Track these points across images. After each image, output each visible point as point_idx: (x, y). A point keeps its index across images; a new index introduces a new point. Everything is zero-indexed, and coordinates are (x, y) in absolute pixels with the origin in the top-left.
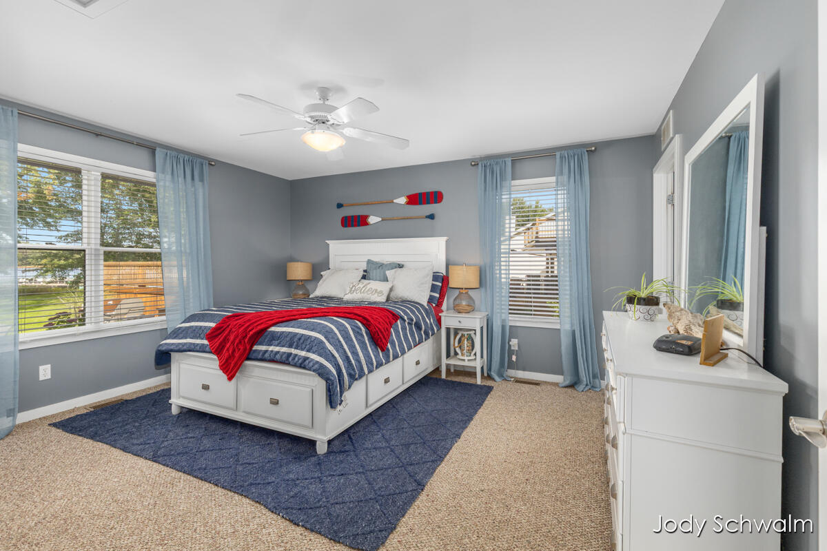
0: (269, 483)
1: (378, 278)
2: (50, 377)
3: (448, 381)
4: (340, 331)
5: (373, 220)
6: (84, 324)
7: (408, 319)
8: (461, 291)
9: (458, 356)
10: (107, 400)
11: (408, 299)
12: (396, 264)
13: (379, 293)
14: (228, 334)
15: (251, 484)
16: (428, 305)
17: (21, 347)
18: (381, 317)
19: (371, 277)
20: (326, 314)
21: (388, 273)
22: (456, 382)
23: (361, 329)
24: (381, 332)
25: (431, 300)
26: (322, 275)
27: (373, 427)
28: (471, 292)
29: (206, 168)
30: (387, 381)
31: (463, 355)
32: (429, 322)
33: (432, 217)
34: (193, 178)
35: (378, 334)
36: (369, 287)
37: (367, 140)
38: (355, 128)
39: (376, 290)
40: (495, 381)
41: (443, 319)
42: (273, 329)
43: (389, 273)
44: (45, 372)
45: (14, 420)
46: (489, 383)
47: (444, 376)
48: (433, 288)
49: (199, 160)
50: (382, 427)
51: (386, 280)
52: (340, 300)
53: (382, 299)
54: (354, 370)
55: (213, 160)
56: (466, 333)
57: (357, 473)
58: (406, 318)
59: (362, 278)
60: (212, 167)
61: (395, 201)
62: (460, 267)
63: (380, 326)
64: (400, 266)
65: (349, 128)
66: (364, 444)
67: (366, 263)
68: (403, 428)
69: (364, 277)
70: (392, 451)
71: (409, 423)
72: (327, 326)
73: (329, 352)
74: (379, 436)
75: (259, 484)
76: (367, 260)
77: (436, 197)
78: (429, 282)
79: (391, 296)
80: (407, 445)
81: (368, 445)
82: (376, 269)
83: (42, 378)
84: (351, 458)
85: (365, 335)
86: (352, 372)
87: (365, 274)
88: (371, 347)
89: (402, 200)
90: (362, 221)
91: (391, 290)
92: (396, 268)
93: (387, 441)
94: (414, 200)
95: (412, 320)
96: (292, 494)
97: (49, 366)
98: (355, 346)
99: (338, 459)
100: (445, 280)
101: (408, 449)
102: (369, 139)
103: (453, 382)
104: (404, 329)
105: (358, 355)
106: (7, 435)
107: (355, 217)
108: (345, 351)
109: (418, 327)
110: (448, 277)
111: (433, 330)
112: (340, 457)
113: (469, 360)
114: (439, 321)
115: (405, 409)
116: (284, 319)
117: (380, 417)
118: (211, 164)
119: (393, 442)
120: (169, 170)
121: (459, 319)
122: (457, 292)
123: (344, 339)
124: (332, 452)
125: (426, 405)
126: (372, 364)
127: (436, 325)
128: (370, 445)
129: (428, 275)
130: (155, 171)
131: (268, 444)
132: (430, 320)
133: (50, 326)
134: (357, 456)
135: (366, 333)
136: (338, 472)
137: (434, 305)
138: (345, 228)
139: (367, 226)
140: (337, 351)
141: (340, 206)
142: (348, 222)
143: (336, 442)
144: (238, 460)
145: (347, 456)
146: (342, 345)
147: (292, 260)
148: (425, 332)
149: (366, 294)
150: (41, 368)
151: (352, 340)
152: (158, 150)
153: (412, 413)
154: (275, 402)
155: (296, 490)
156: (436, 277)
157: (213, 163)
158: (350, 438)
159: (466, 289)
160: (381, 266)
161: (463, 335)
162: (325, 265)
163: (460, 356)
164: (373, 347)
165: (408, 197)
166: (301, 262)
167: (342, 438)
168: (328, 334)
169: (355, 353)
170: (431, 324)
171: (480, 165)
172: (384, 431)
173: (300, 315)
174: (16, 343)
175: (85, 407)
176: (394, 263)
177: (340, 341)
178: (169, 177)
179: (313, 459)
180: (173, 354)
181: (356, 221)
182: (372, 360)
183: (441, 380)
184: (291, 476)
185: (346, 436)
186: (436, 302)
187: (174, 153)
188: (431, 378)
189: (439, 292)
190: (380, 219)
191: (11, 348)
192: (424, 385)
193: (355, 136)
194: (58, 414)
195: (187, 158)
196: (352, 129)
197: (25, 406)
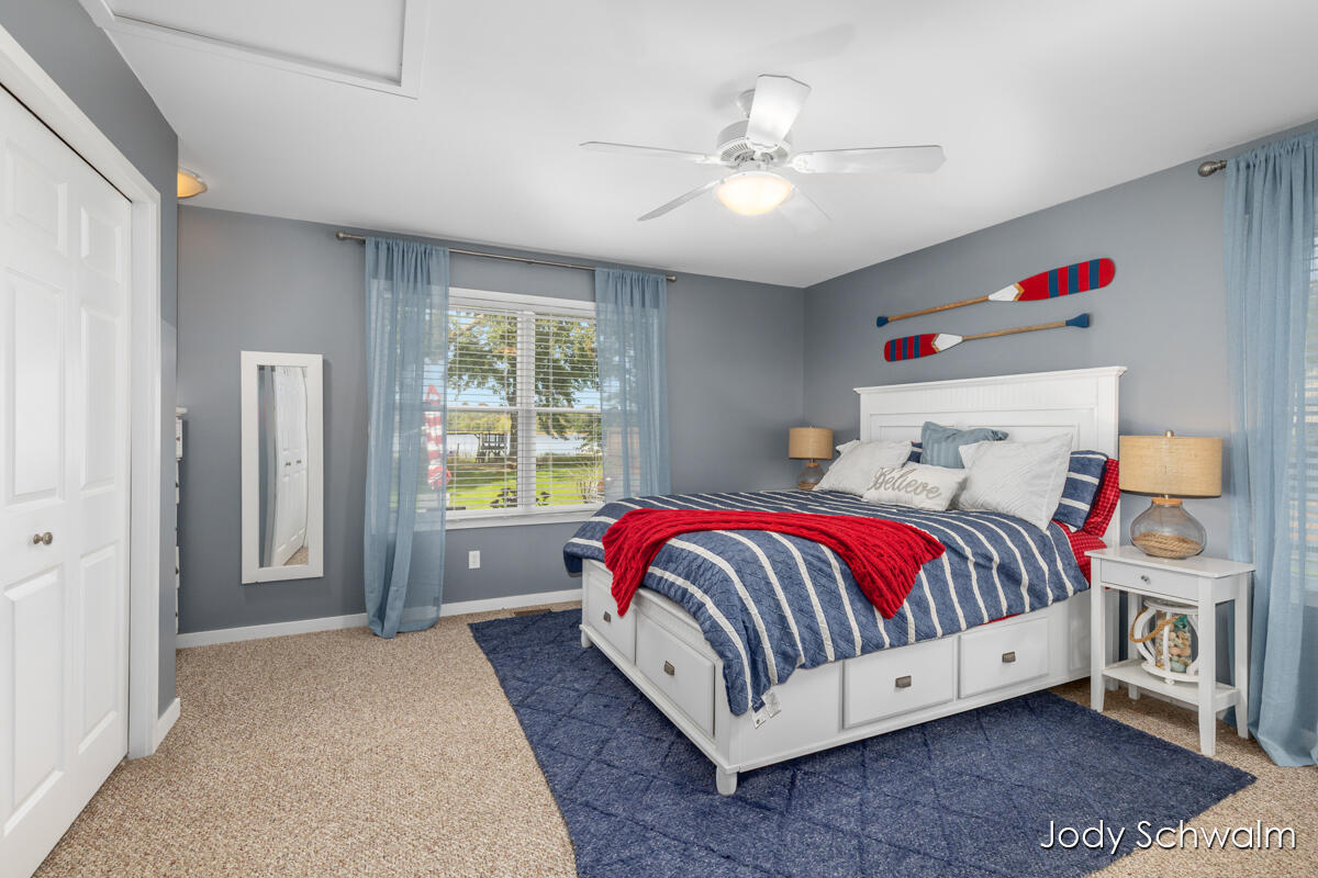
0: (609, 815)
1: (943, 461)
2: (478, 566)
3: (1105, 720)
4: (774, 563)
5: (943, 342)
6: (515, 506)
7: (974, 554)
8: (1158, 500)
9: (1144, 666)
10: (536, 606)
11: (1000, 510)
12: (987, 430)
13: (930, 491)
14: (623, 543)
15: (587, 804)
16: (1050, 527)
17: (449, 527)
18: (890, 545)
19: (929, 458)
20: (764, 525)
21: (963, 450)
22: (1127, 728)
23: (830, 565)
24: (882, 576)
25: (1061, 517)
26: (838, 452)
27: (852, 775)
28: (1188, 506)
29: (663, 287)
30: (903, 683)
31: (1159, 664)
32: (1045, 567)
33: (1083, 321)
34: (643, 305)
35: (873, 581)
36: (910, 477)
37: (848, 171)
38: (811, 153)
39: (925, 486)
40: (1270, 760)
41: (1095, 565)
42: (674, 542)
43: (966, 451)
44: (474, 560)
45: (438, 610)
46: (1244, 762)
47: (1097, 703)
48: (1071, 488)
49: (653, 276)
50: (871, 781)
51: (959, 464)
52: (855, 499)
53: (938, 504)
54: (793, 645)
55: (674, 273)
56: (1169, 611)
57: (756, 867)
58: (968, 552)
59: (909, 459)
60: (670, 283)
61: (991, 297)
62: (1154, 440)
63: (882, 566)
64: (999, 437)
65: (799, 157)
66: (811, 805)
67: (919, 431)
68: (917, 803)
69: (915, 457)
70: (861, 849)
71: (938, 795)
72: (748, 548)
73: (737, 602)
74: (852, 801)
75: (595, 809)
76: (922, 423)
77: (1098, 273)
78: (1060, 474)
79: (962, 499)
80: (903, 851)
81: (818, 813)
82: (938, 441)
83: (471, 567)
84: (767, 829)
85: (838, 576)
86: (789, 650)
87: (916, 449)
88: (852, 603)
89: (1010, 293)
90: (922, 346)
91: (963, 486)
92: (986, 438)
93: (864, 822)
94: (1035, 289)
95: (991, 559)
96: (626, 854)
97: (478, 553)
98: (807, 598)
99: (743, 818)
100: (1109, 470)
101: (899, 860)
102: (851, 168)
103: (1120, 727)
104: (961, 576)
105: (812, 616)
106: (432, 626)
107: (911, 339)
108: (778, 606)
109: (1010, 575)
110: (1118, 463)
111: (1060, 587)
112: (750, 817)
113: (1177, 682)
114: (1085, 569)
115: (951, 757)
116: (692, 527)
117: (881, 756)
118: (671, 280)
119: (872, 829)
120: (612, 298)
121: (1146, 573)
122: (1147, 503)
123: (781, 578)
124: (741, 799)
125: (1010, 766)
126: (851, 641)
127: (1075, 579)
128: (822, 814)
129: (1055, 458)
130: (594, 301)
131: (657, 739)
132: (1051, 562)
133: (495, 504)
134: (780, 827)
135: (843, 573)
136: (724, 849)
137: (1073, 529)
138: (889, 363)
139: (934, 356)
140: (757, 602)
141: (882, 322)
142: (899, 350)
143: (761, 781)
144: (599, 753)
145: (764, 819)
146: (772, 591)
147: (804, 424)
148: (1031, 590)
149: (903, 492)
150: (471, 553)
151: (801, 584)
152: (598, 271)
153: (961, 774)
154: (670, 670)
155: (636, 850)
156: (1079, 463)
157: (674, 278)
158: (793, 783)
159: (1172, 496)
160: (955, 436)
161: (1160, 615)
162: (852, 433)
163: (1150, 666)
164: (859, 605)
165: (1022, 284)
166: (813, 427)
167: (778, 775)
168: (746, 566)
169: (803, 611)
170: (1055, 573)
171: (1231, 165)
172: (871, 794)
173: (719, 521)
174: (443, 522)
175: (510, 611)
176: (981, 430)
177: (768, 583)
178: (611, 307)
179: (703, 799)
180: (584, 561)
181: (911, 348)
182: (851, 632)
183: (1085, 711)
184: (649, 817)
185: (788, 774)
186: (1081, 524)
187: (618, 272)
188: (1059, 701)
189: (1090, 498)
190: (959, 339)
191: (437, 527)
192: (1032, 711)
193: (820, 169)
194: (479, 614)
195: (635, 276)
196: (808, 157)
197: (449, 597)
